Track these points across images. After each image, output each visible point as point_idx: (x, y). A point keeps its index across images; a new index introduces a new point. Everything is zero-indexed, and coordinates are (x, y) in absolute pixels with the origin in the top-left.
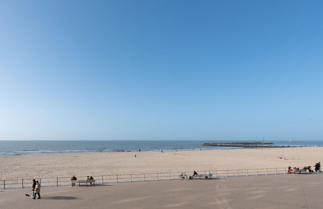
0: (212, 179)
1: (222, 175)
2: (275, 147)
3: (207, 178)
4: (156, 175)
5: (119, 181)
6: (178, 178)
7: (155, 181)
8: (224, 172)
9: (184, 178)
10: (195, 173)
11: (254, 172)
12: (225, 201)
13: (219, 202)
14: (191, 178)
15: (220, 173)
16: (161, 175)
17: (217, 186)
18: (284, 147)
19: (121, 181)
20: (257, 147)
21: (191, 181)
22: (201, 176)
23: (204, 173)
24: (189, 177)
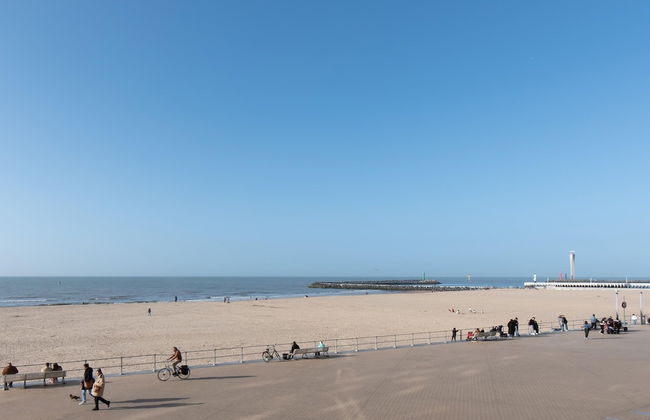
0: (328, 357)
1: (347, 348)
2: (444, 289)
3: (318, 355)
4: (212, 354)
5: (126, 370)
6: (260, 357)
7: (210, 366)
8: (351, 342)
9: (272, 357)
10: (295, 346)
11: (405, 341)
12: (353, 402)
13: (341, 406)
14: (286, 357)
15: (345, 346)
16: (224, 352)
17: (339, 371)
18: (458, 289)
19: (132, 369)
20: (412, 289)
21: (287, 363)
22: (306, 351)
23: (312, 346)
24: (282, 356)
